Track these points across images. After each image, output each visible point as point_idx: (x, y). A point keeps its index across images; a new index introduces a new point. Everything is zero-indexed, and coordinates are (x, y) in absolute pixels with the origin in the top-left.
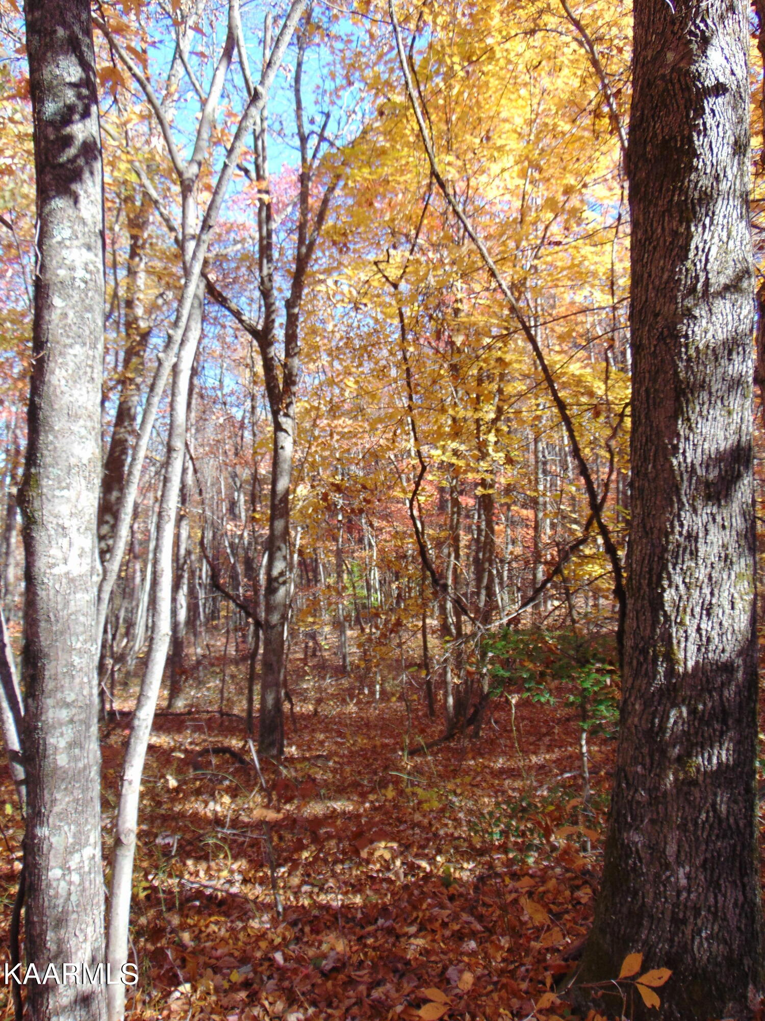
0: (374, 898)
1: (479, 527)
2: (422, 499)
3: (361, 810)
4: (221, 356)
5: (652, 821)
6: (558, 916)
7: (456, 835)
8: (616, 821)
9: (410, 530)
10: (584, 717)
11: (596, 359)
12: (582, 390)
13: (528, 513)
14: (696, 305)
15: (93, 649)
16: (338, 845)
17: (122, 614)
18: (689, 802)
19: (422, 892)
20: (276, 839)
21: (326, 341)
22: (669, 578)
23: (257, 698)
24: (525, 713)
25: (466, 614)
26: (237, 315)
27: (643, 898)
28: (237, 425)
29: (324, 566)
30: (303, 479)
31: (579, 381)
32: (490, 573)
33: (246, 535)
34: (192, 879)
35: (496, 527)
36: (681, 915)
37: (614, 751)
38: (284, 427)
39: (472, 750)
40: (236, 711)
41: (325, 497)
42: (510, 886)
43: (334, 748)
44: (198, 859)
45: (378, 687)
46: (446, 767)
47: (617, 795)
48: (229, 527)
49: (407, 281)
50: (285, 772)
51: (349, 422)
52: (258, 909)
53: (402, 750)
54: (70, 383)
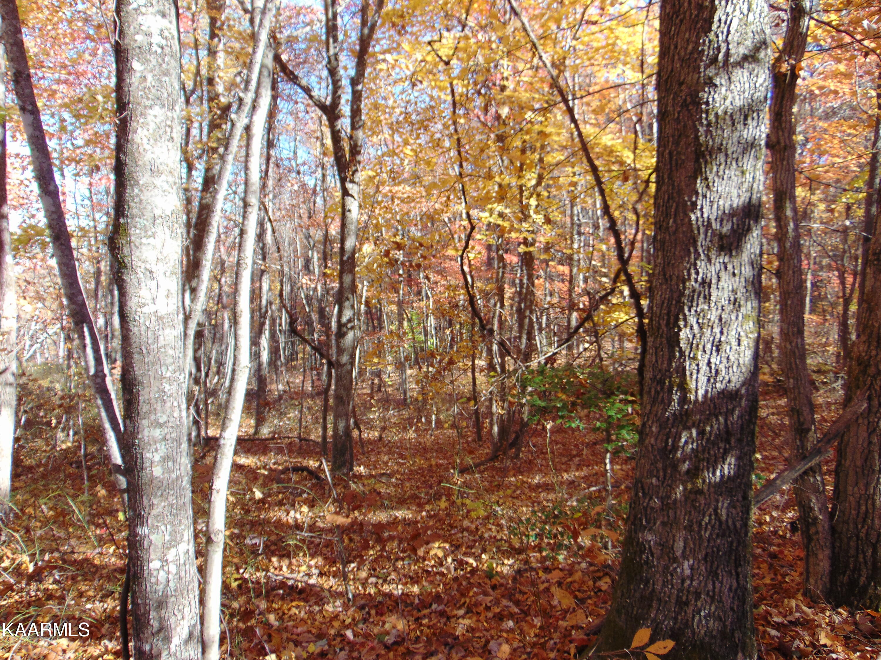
0: (429, 587)
1: (521, 280)
2: (471, 256)
3: (419, 518)
4: (294, 129)
5: (663, 524)
6: (582, 601)
7: (498, 537)
8: (633, 523)
9: (462, 283)
10: (609, 440)
11: (627, 132)
12: (613, 160)
13: (564, 269)
14: (717, 74)
15: (181, 378)
16: (399, 545)
17: (214, 355)
18: (695, 507)
19: (469, 583)
20: (346, 540)
21: (387, 116)
22: (685, 319)
23: (330, 426)
24: (559, 438)
25: (509, 355)
26: (307, 90)
27: (654, 584)
28: (310, 192)
29: (387, 314)
30: (368, 239)
31: (610, 151)
32: (531, 319)
33: (319, 288)
34: (277, 572)
35: (536, 281)
36: (684, 598)
37: (633, 469)
38: (351, 192)
39: (514, 469)
40: (313, 437)
41: (387, 254)
42: (543, 578)
43: (396, 467)
44: (281, 557)
45: (434, 417)
46: (491, 482)
47: (634, 503)
48: (304, 281)
49: (458, 59)
50: (353, 486)
51: (408, 188)
52: (332, 596)
53: (454, 469)
54: (152, 141)
